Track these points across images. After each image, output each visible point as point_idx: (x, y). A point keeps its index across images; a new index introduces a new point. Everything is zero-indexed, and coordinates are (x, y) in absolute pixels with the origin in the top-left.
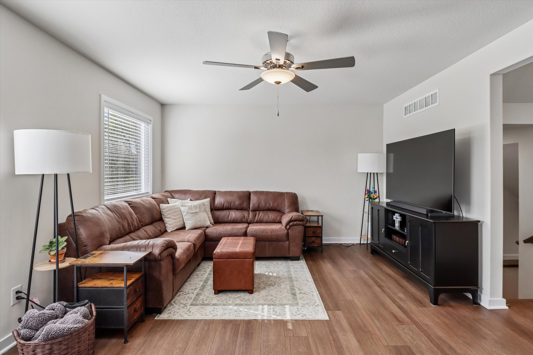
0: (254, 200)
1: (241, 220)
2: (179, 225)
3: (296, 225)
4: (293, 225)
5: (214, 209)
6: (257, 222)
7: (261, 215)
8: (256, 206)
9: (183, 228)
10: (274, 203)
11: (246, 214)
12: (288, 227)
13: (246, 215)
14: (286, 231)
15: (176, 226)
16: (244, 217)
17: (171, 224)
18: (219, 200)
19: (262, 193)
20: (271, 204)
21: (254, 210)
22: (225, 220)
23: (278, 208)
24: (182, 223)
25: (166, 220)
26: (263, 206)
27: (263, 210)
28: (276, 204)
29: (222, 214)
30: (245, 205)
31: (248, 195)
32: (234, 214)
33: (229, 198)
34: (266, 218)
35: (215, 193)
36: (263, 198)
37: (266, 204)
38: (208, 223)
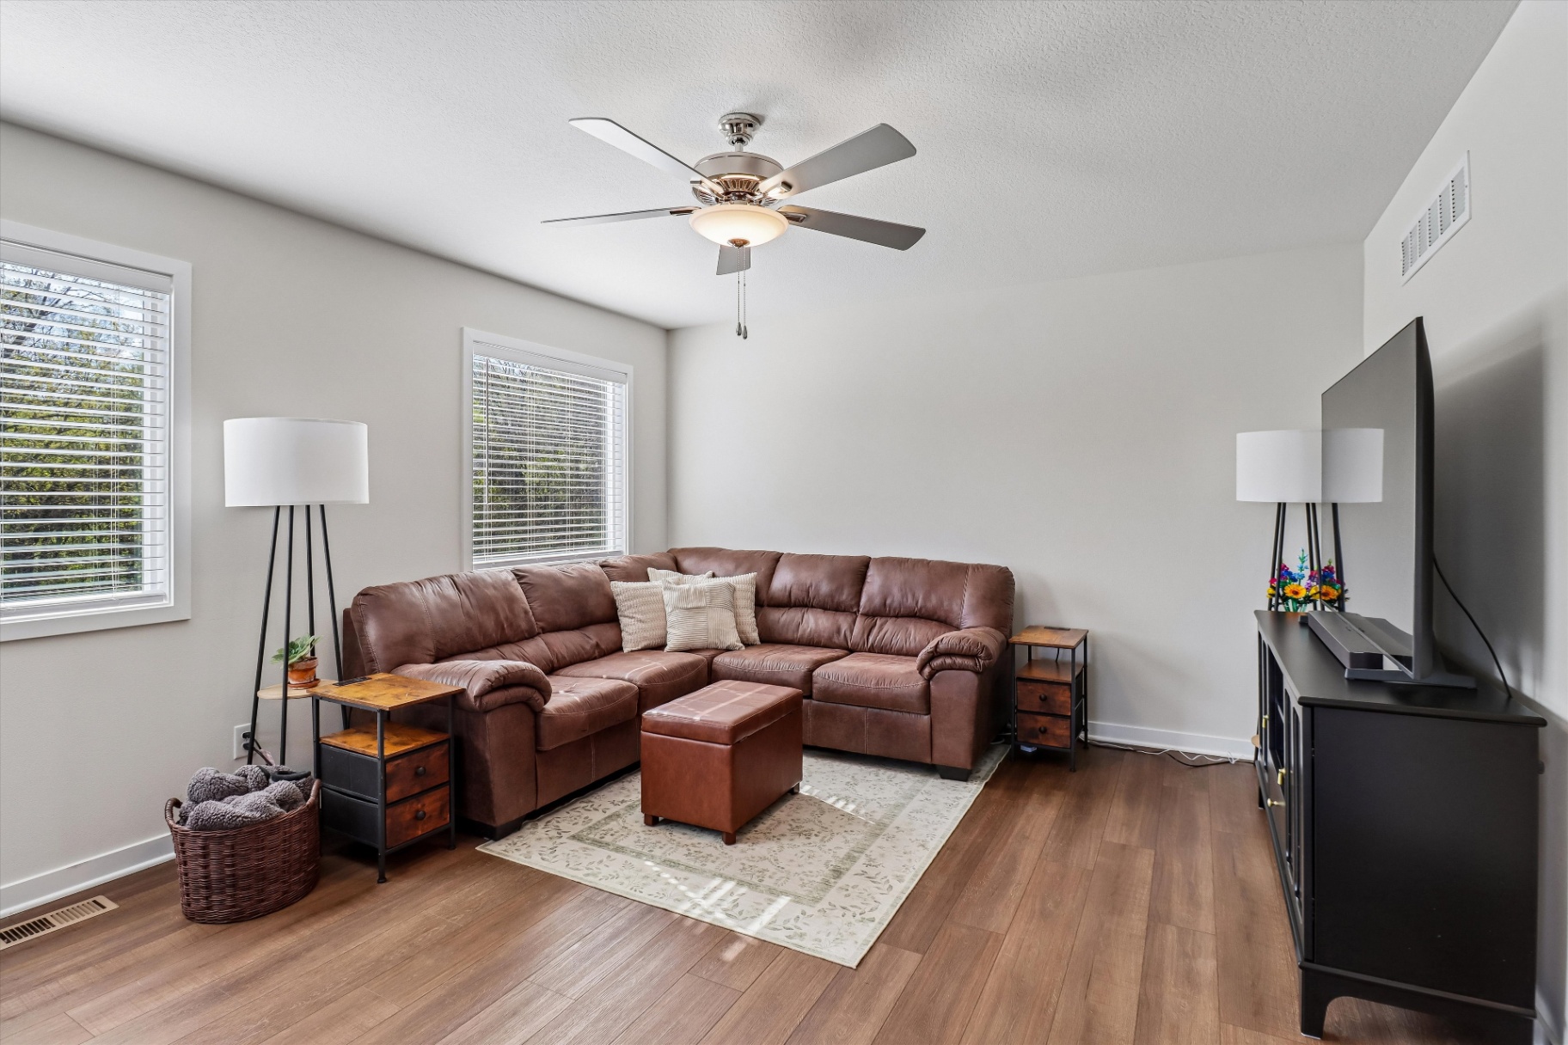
0: (874, 584)
1: (830, 638)
2: (652, 637)
3: (951, 668)
4: (942, 668)
5: (764, 601)
6: (871, 650)
7: (888, 631)
8: (877, 601)
9: (660, 647)
10: (927, 597)
11: (843, 621)
12: (927, 670)
13: (844, 627)
14: (921, 683)
15: (645, 638)
16: (839, 631)
17: (633, 631)
18: (783, 580)
19: (901, 563)
20: (919, 598)
21: (872, 614)
22: (790, 635)
23: (941, 614)
24: (659, 632)
25: (623, 621)
26: (896, 604)
27: (897, 616)
28: (934, 601)
29: (783, 618)
30: (845, 596)
31: (860, 569)
32: (813, 622)
33: (807, 577)
34: (899, 641)
35: (776, 559)
36: (897, 578)
37: (904, 596)
38: (733, 639)
